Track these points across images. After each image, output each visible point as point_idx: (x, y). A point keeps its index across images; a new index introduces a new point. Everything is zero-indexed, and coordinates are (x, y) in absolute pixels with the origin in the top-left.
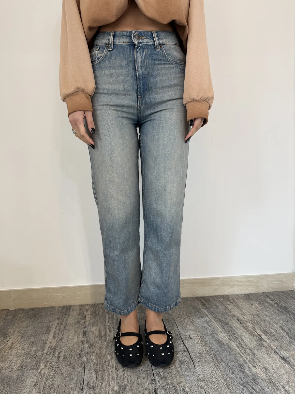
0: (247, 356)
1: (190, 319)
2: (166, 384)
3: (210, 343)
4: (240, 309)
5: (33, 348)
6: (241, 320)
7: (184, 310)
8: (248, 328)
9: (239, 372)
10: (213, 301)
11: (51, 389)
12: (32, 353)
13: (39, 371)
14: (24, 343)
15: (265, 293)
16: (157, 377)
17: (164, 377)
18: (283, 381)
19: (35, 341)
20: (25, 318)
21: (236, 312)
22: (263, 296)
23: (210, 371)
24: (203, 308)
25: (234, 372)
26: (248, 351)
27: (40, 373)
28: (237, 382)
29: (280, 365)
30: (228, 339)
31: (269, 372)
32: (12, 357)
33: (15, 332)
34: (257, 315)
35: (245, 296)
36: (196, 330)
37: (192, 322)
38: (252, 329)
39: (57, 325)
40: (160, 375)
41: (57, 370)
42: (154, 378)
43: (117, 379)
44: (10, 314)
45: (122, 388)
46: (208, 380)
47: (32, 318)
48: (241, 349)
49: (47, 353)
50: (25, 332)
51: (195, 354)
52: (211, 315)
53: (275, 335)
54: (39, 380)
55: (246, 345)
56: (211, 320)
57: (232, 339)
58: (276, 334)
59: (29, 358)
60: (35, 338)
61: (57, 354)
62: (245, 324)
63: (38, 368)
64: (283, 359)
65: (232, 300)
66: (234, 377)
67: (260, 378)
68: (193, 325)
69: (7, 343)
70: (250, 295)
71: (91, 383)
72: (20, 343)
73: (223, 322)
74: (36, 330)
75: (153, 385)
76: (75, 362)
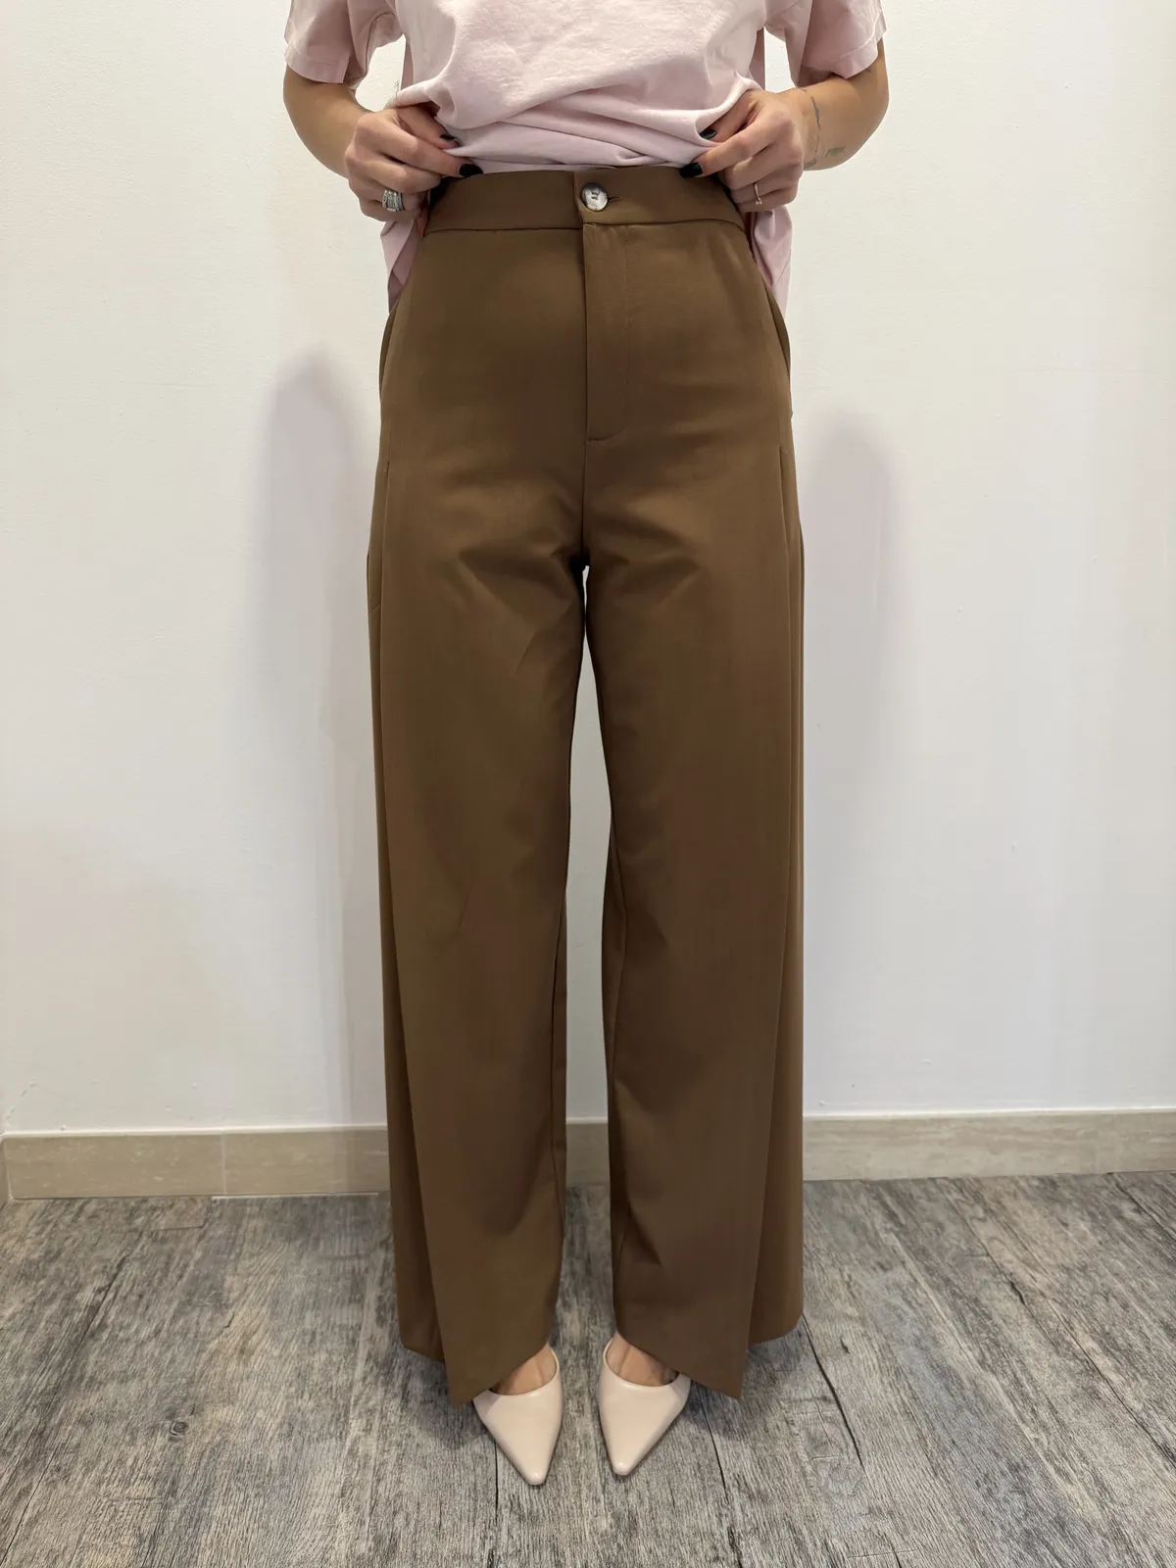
0: (1040, 1431)
1: (842, 1276)
2: (766, 1521)
3: (911, 1373)
4: (1023, 1242)
5: (317, 1357)
6: (1024, 1287)
7: (821, 1234)
8: (1049, 1322)
9: (1011, 1492)
10: (923, 1202)
11: (395, 1513)
12: (316, 1377)
13: (348, 1443)
14: (285, 1334)
15: (1116, 1176)
16: (734, 1491)
17: (759, 1492)
18: (1157, 1537)
19: (319, 1330)
20: (271, 1235)
21: (1007, 1250)
22: (1106, 1188)
23: (912, 1482)
24: (887, 1231)
25: (994, 1491)
26: (1044, 1414)
27: (351, 1451)
28: (1002, 1527)
29: (1152, 1474)
30: (975, 1363)
31: (1112, 1501)
32: (253, 1389)
33: (248, 1291)
34: (1078, 1268)
35: (1042, 1186)
36: (862, 1321)
37: (849, 1287)
38: (1062, 1328)
39: (384, 1271)
40: (746, 1484)
41: (406, 1444)
42: (727, 1494)
43: (604, 1492)
44: (220, 1217)
45: (625, 1523)
46: (905, 1515)
47: (296, 1238)
48: (1021, 1402)
49: (365, 1379)
50: (279, 1293)
51: (862, 1413)
52: (917, 1258)
53: (1140, 1354)
54: (353, 1476)
55: (1039, 1389)
56: (916, 1280)
57: (990, 1362)
58: (1144, 1351)
59: (310, 1395)
60: (316, 1316)
61: (397, 1385)
62: (1037, 1306)
63: (344, 1433)
64: (1165, 1450)
65: (993, 1200)
66: (992, 1508)
67: (1082, 1520)
68: (854, 1297)
69: (227, 1331)
70: (1058, 1184)
71: (523, 1502)
72: (270, 1336)
73: (957, 1291)
74: (314, 1285)
75: (723, 1519)
76: (461, 1418)
